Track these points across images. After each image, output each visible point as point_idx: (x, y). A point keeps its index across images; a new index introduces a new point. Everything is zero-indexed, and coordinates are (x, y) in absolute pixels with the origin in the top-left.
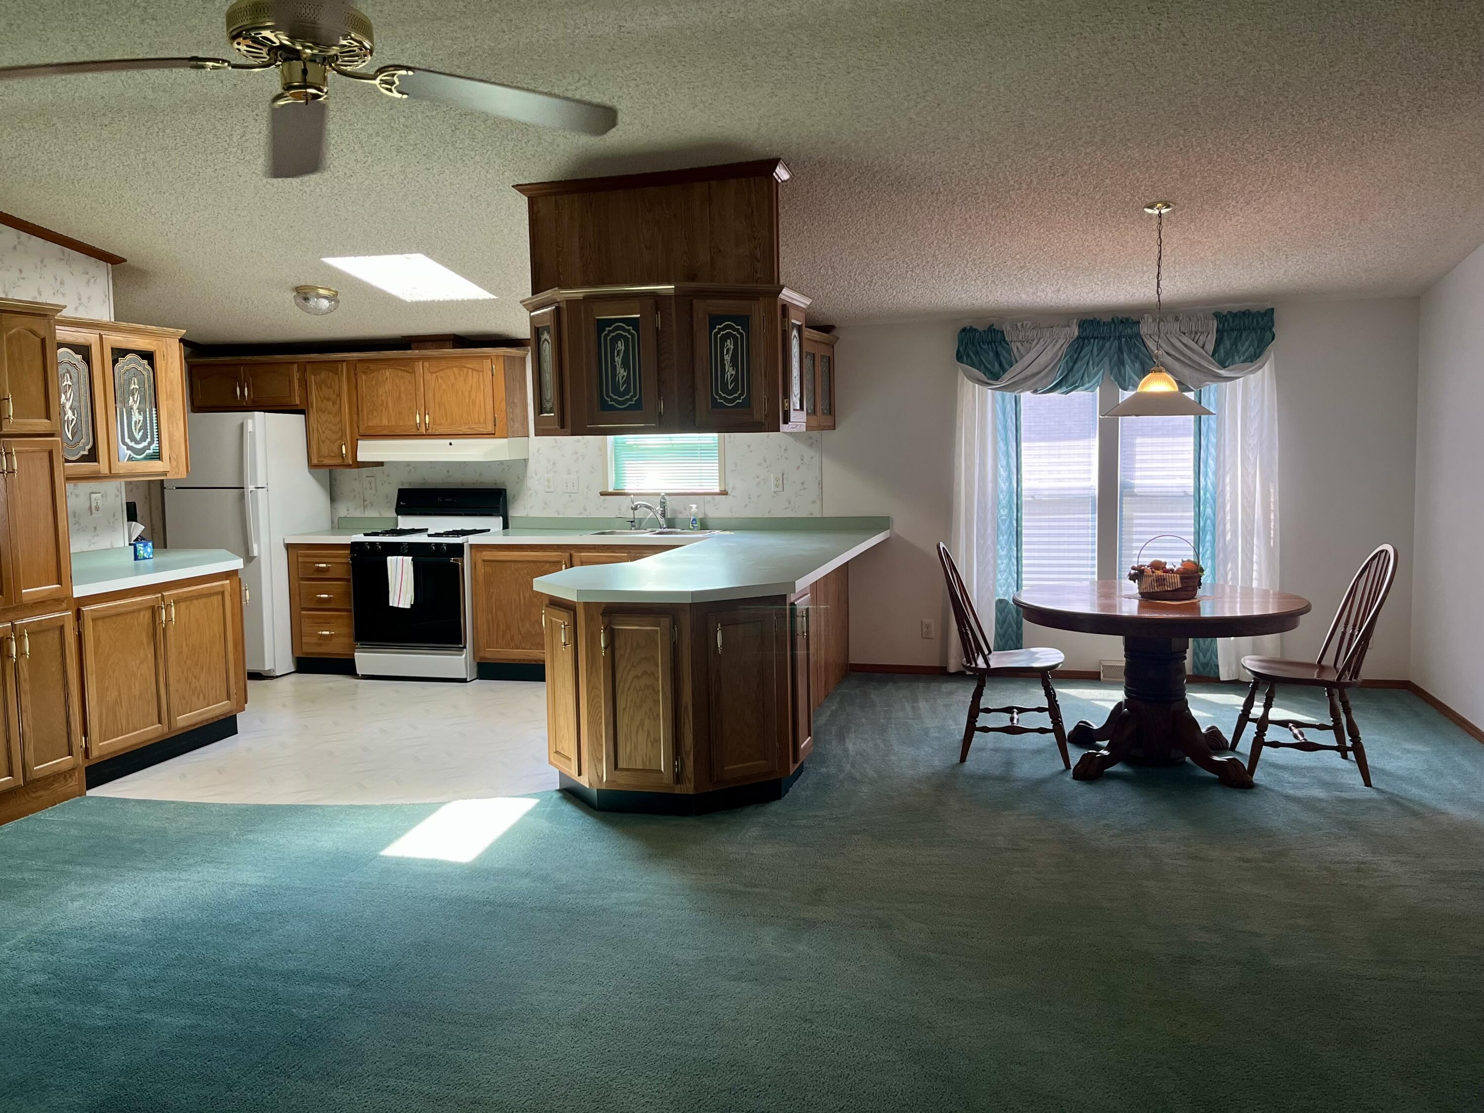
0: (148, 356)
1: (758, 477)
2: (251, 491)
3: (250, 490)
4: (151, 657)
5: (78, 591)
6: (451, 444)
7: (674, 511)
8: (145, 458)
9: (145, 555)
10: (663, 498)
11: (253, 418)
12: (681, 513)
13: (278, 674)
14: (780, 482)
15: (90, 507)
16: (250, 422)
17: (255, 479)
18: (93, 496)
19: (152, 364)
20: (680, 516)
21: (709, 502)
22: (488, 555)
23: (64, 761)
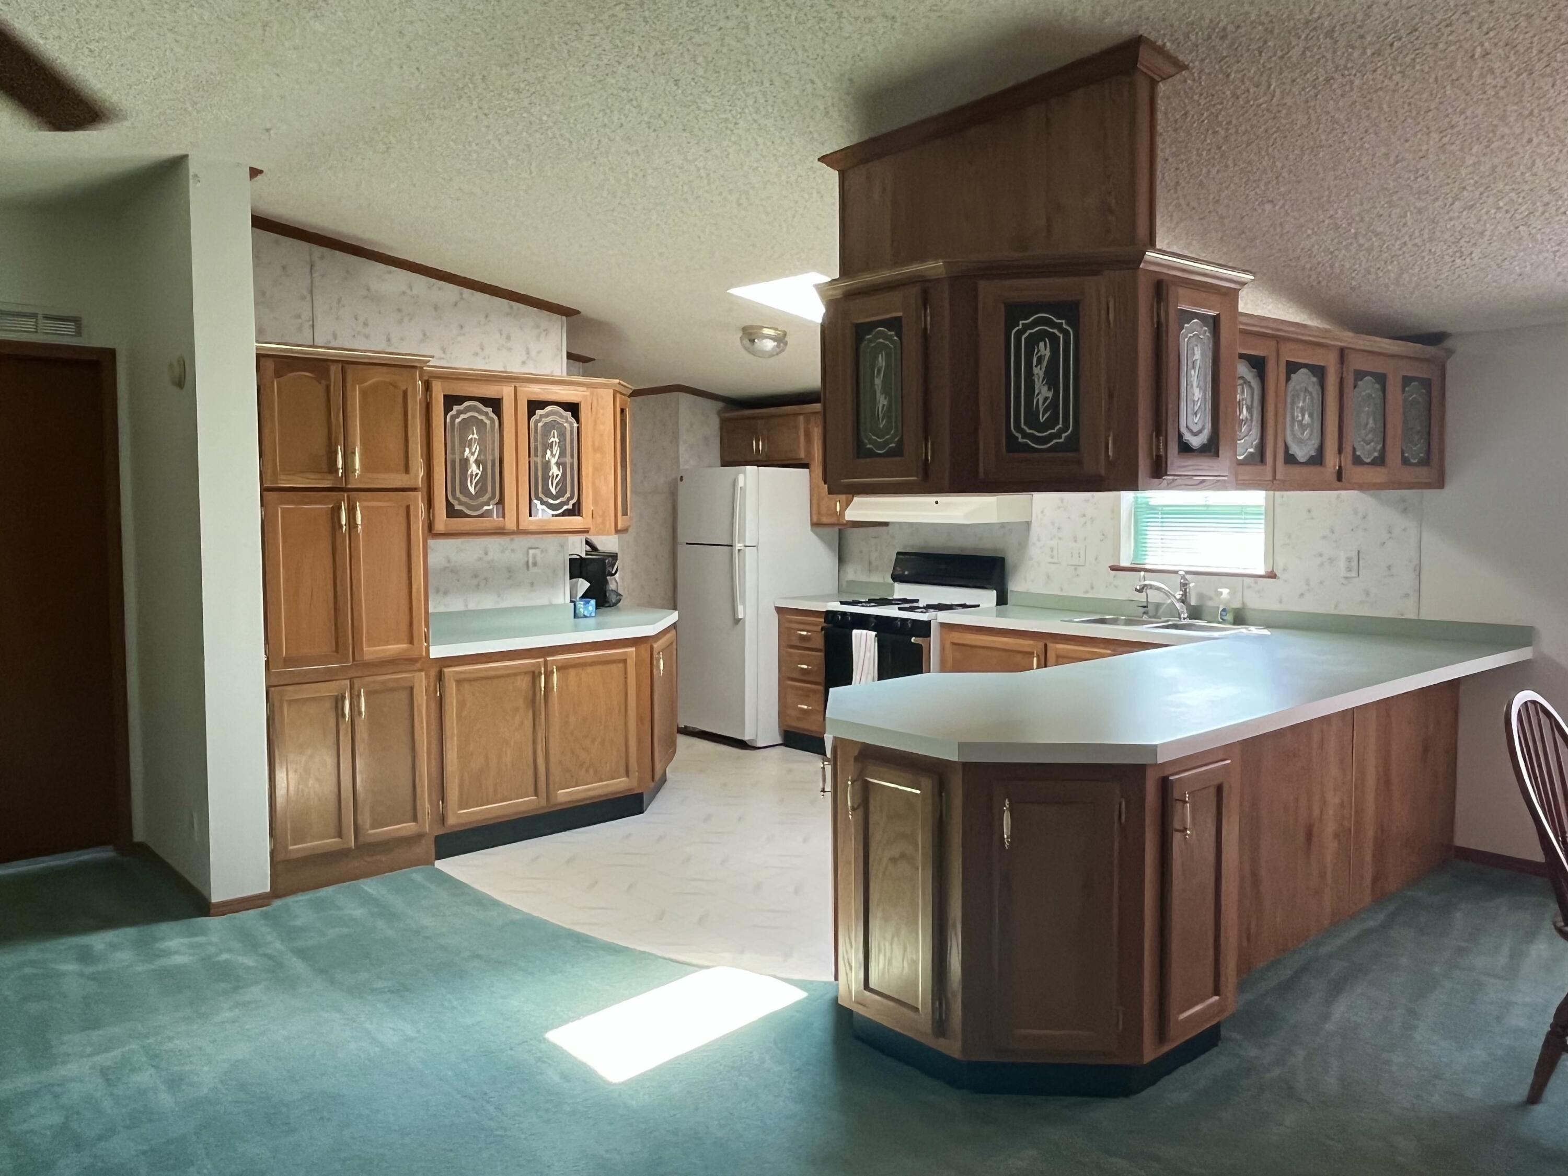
0: (573, 408)
1: (1321, 555)
2: (739, 550)
3: (737, 548)
4: (528, 723)
5: (436, 652)
6: (937, 503)
7: (1201, 596)
8: (563, 514)
9: (586, 613)
10: (1183, 577)
11: (744, 473)
12: (1211, 599)
13: (759, 745)
14: (1354, 564)
15: (528, 562)
16: (741, 478)
17: (742, 538)
18: (531, 552)
19: (576, 416)
20: (1210, 604)
21: (1249, 587)
22: (957, 637)
23: (407, 828)
